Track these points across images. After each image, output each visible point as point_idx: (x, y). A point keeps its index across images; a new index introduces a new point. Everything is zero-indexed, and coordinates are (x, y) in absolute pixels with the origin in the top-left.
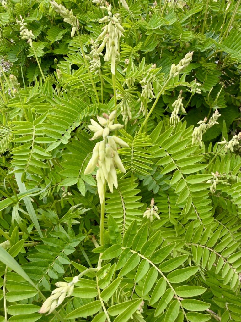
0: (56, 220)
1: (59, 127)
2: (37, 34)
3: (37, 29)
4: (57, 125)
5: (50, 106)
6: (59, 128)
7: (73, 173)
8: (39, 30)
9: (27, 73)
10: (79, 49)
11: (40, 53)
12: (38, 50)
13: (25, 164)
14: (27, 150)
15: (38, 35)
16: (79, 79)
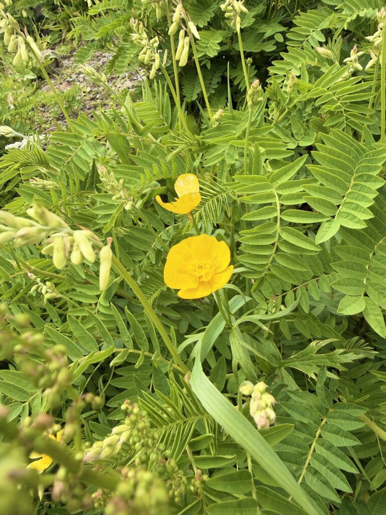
0: (277, 359)
1: (331, 190)
2: (207, 17)
3: (208, 8)
4: (327, 185)
5: (280, 143)
6: (330, 193)
7: (355, 286)
8: (211, 11)
9: (183, 87)
10: (307, 36)
11: (213, 50)
12: (212, 45)
13: (264, 263)
14: (270, 235)
15: (209, 20)
16: (330, 93)
